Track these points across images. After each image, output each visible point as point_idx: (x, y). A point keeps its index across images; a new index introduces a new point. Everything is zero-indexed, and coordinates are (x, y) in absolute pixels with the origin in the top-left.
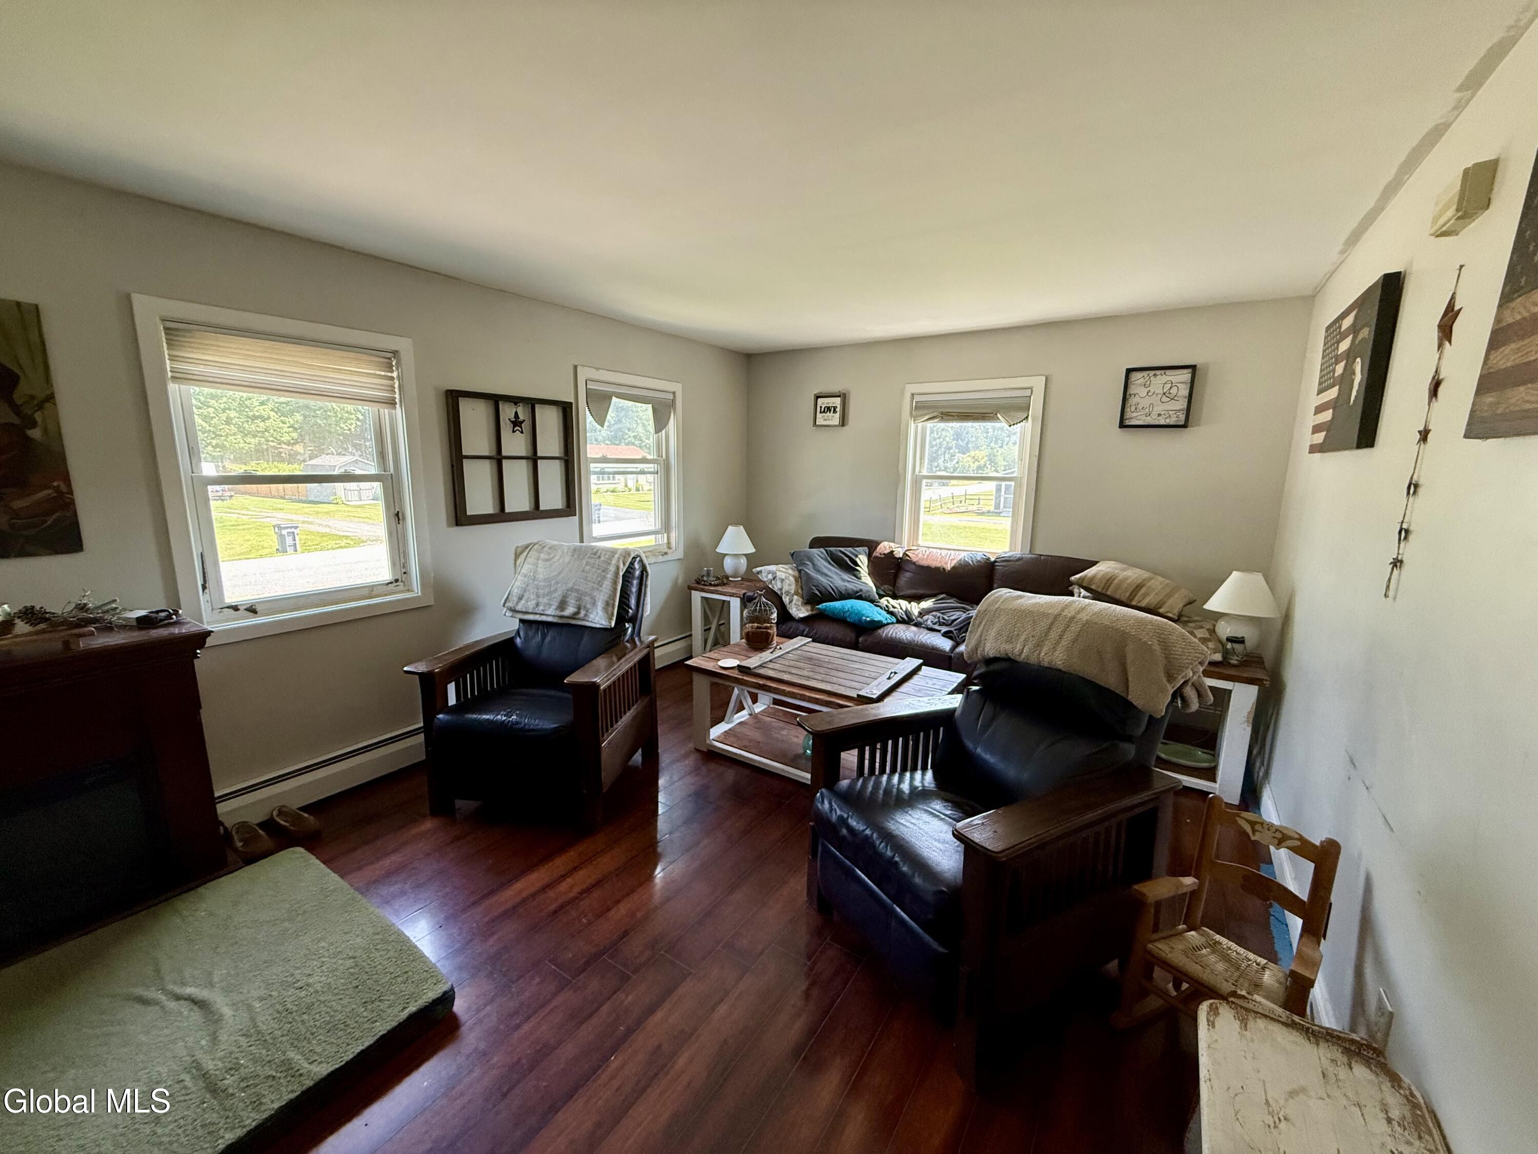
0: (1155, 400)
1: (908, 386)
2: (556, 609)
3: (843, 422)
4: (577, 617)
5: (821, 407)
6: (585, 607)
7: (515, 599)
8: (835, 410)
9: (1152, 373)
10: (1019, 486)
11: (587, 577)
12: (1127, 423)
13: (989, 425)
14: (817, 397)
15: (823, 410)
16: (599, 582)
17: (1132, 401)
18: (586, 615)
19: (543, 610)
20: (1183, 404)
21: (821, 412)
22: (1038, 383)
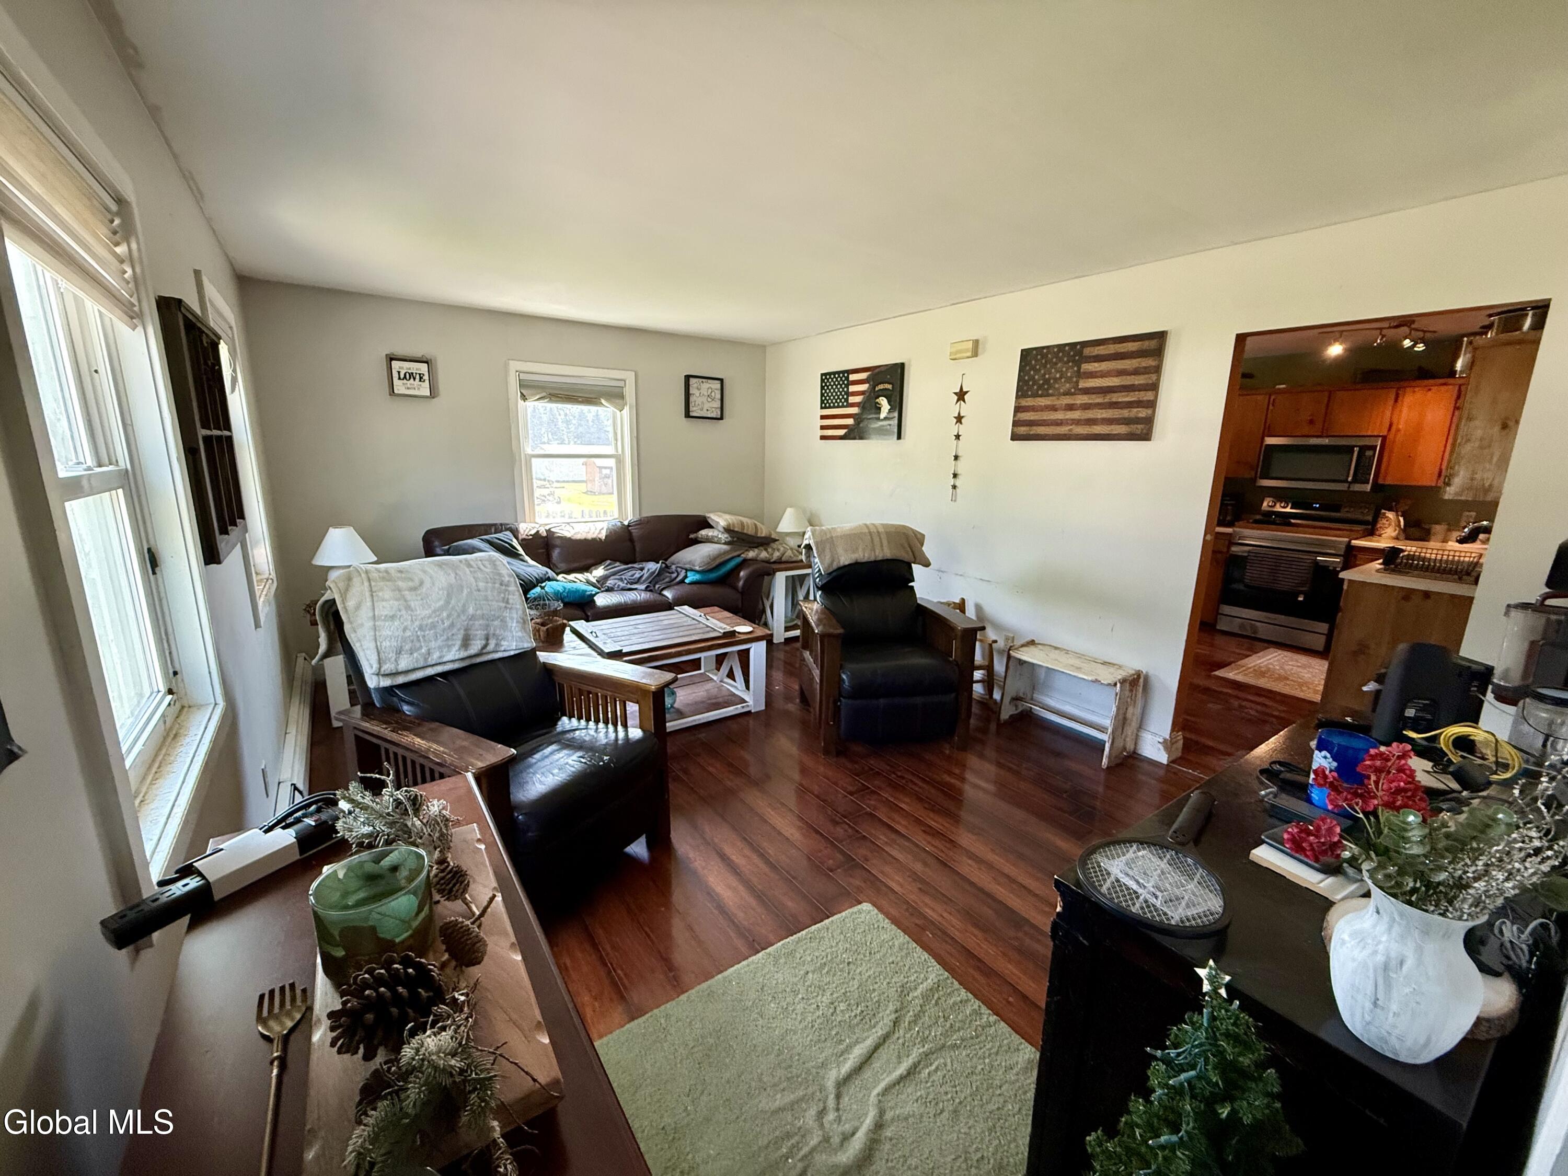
0: (704, 399)
1: (511, 362)
2: (459, 649)
3: (434, 393)
4: (484, 651)
5: (399, 372)
6: (494, 634)
7: (392, 656)
8: (421, 378)
9: (701, 380)
10: (619, 460)
11: (486, 596)
12: (691, 414)
13: (593, 409)
14: (391, 358)
15: (402, 376)
16: (504, 598)
17: (692, 399)
18: (497, 645)
19: (440, 657)
20: (718, 404)
21: (399, 378)
22: (630, 377)
